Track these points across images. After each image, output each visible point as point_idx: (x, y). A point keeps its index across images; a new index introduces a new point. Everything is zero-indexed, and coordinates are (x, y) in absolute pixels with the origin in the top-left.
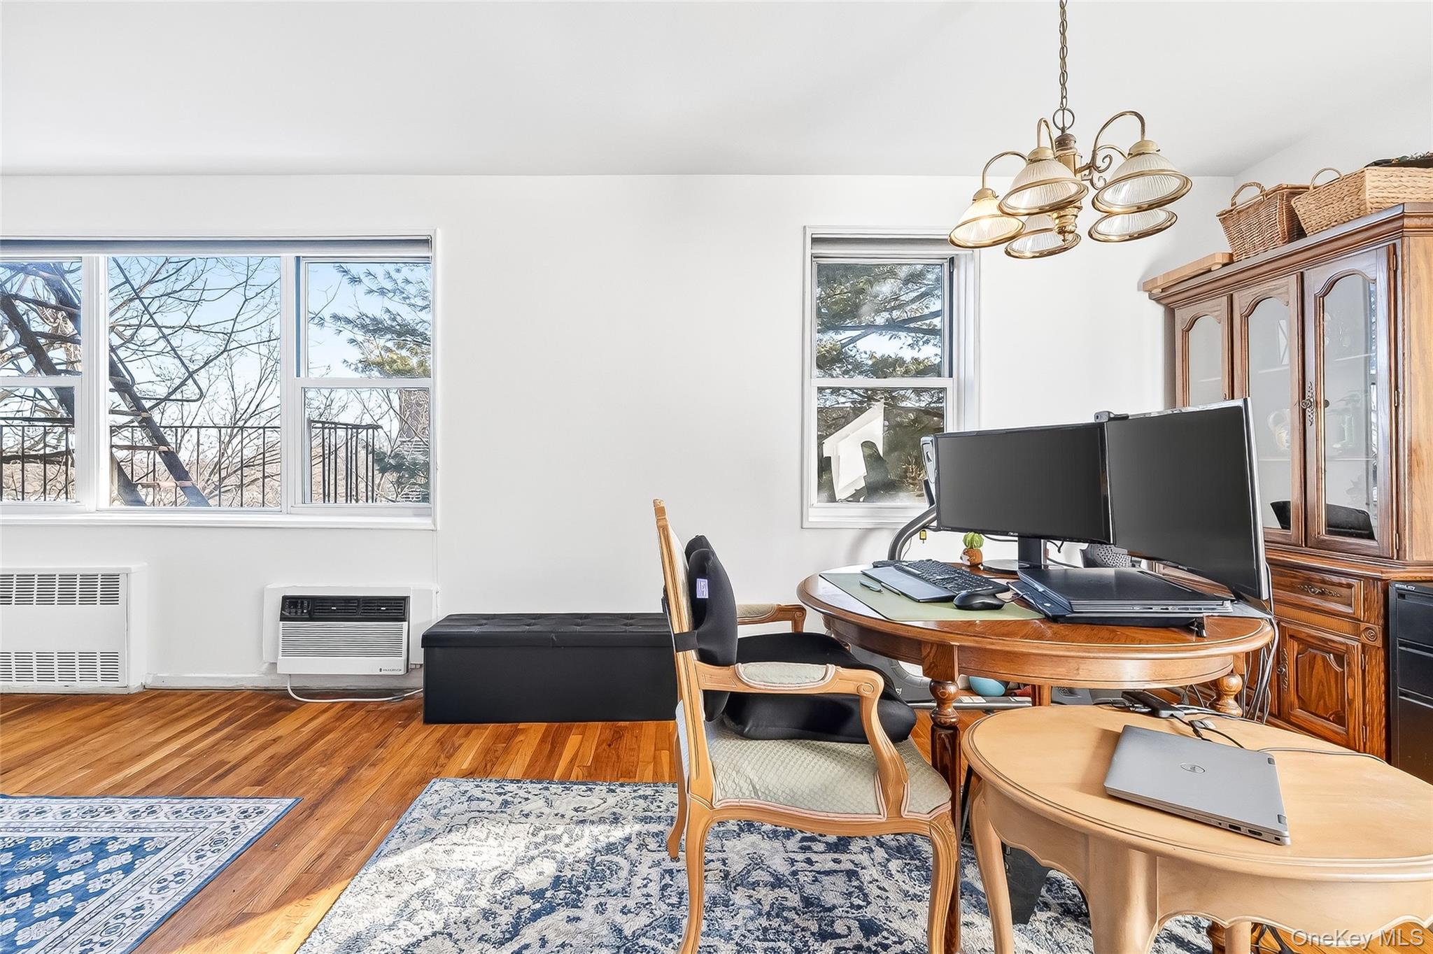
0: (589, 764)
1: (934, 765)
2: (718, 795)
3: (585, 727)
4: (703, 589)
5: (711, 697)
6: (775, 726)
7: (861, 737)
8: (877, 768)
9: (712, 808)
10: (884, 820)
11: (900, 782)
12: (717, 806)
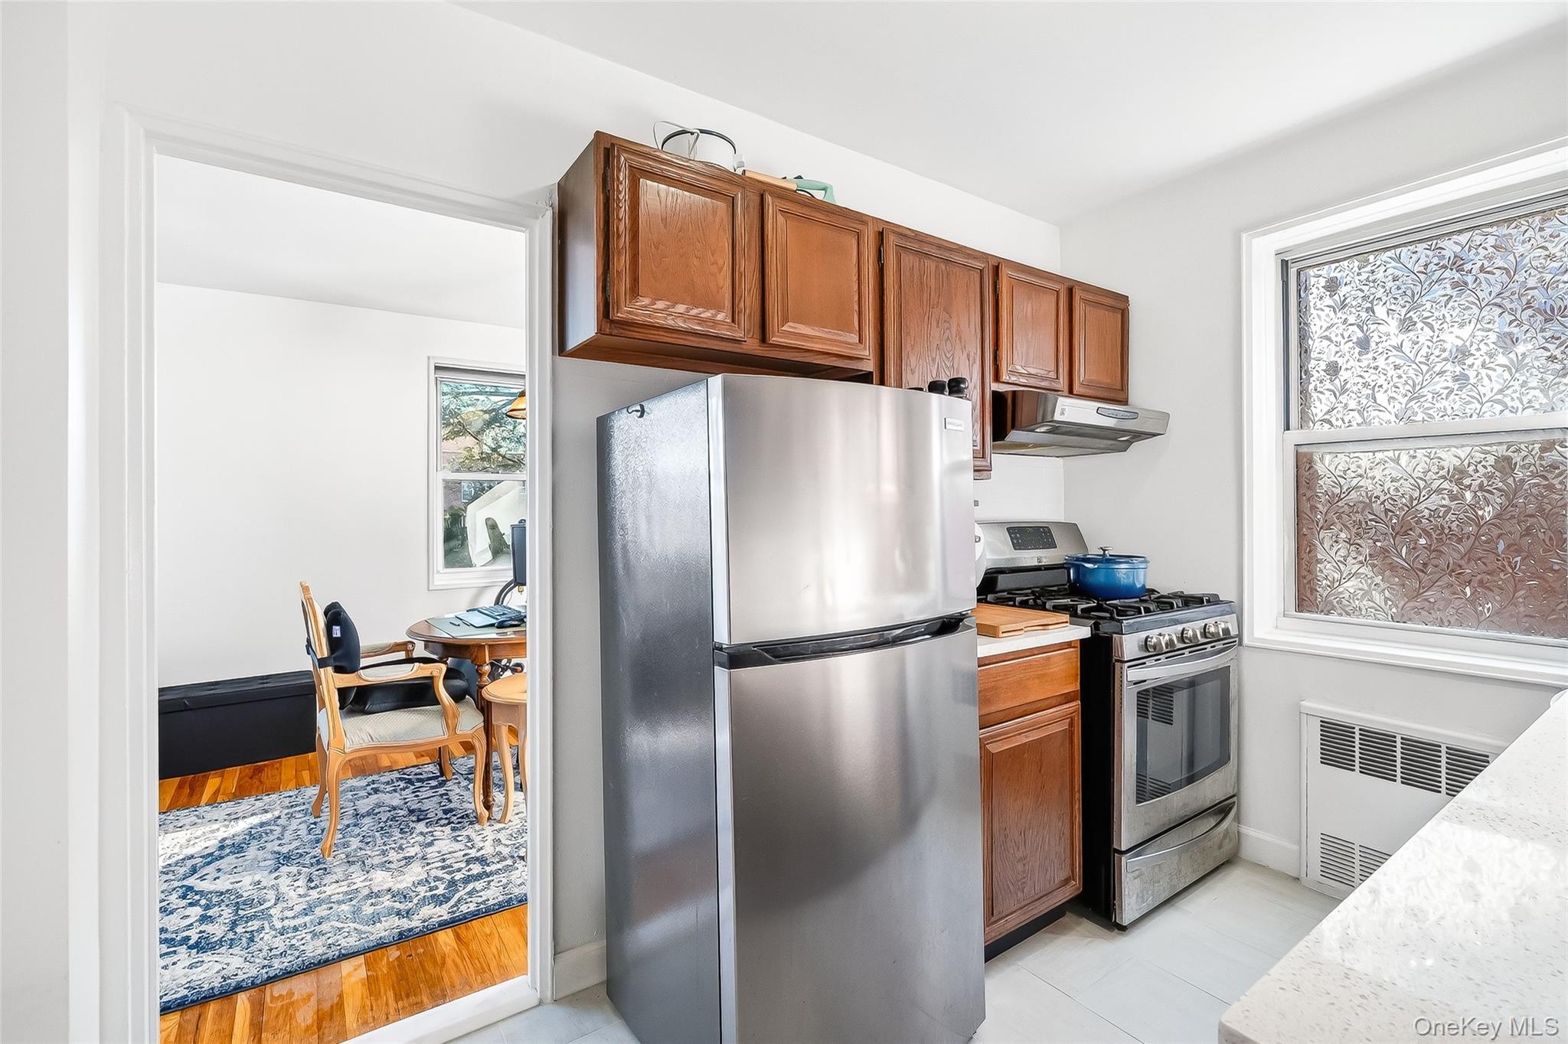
0: (234, 791)
1: (477, 708)
2: (348, 744)
3: (223, 773)
4: (337, 632)
5: (343, 693)
6: (385, 703)
7: (435, 701)
8: (444, 714)
9: (344, 753)
10: (446, 737)
11: (455, 716)
12: (347, 751)
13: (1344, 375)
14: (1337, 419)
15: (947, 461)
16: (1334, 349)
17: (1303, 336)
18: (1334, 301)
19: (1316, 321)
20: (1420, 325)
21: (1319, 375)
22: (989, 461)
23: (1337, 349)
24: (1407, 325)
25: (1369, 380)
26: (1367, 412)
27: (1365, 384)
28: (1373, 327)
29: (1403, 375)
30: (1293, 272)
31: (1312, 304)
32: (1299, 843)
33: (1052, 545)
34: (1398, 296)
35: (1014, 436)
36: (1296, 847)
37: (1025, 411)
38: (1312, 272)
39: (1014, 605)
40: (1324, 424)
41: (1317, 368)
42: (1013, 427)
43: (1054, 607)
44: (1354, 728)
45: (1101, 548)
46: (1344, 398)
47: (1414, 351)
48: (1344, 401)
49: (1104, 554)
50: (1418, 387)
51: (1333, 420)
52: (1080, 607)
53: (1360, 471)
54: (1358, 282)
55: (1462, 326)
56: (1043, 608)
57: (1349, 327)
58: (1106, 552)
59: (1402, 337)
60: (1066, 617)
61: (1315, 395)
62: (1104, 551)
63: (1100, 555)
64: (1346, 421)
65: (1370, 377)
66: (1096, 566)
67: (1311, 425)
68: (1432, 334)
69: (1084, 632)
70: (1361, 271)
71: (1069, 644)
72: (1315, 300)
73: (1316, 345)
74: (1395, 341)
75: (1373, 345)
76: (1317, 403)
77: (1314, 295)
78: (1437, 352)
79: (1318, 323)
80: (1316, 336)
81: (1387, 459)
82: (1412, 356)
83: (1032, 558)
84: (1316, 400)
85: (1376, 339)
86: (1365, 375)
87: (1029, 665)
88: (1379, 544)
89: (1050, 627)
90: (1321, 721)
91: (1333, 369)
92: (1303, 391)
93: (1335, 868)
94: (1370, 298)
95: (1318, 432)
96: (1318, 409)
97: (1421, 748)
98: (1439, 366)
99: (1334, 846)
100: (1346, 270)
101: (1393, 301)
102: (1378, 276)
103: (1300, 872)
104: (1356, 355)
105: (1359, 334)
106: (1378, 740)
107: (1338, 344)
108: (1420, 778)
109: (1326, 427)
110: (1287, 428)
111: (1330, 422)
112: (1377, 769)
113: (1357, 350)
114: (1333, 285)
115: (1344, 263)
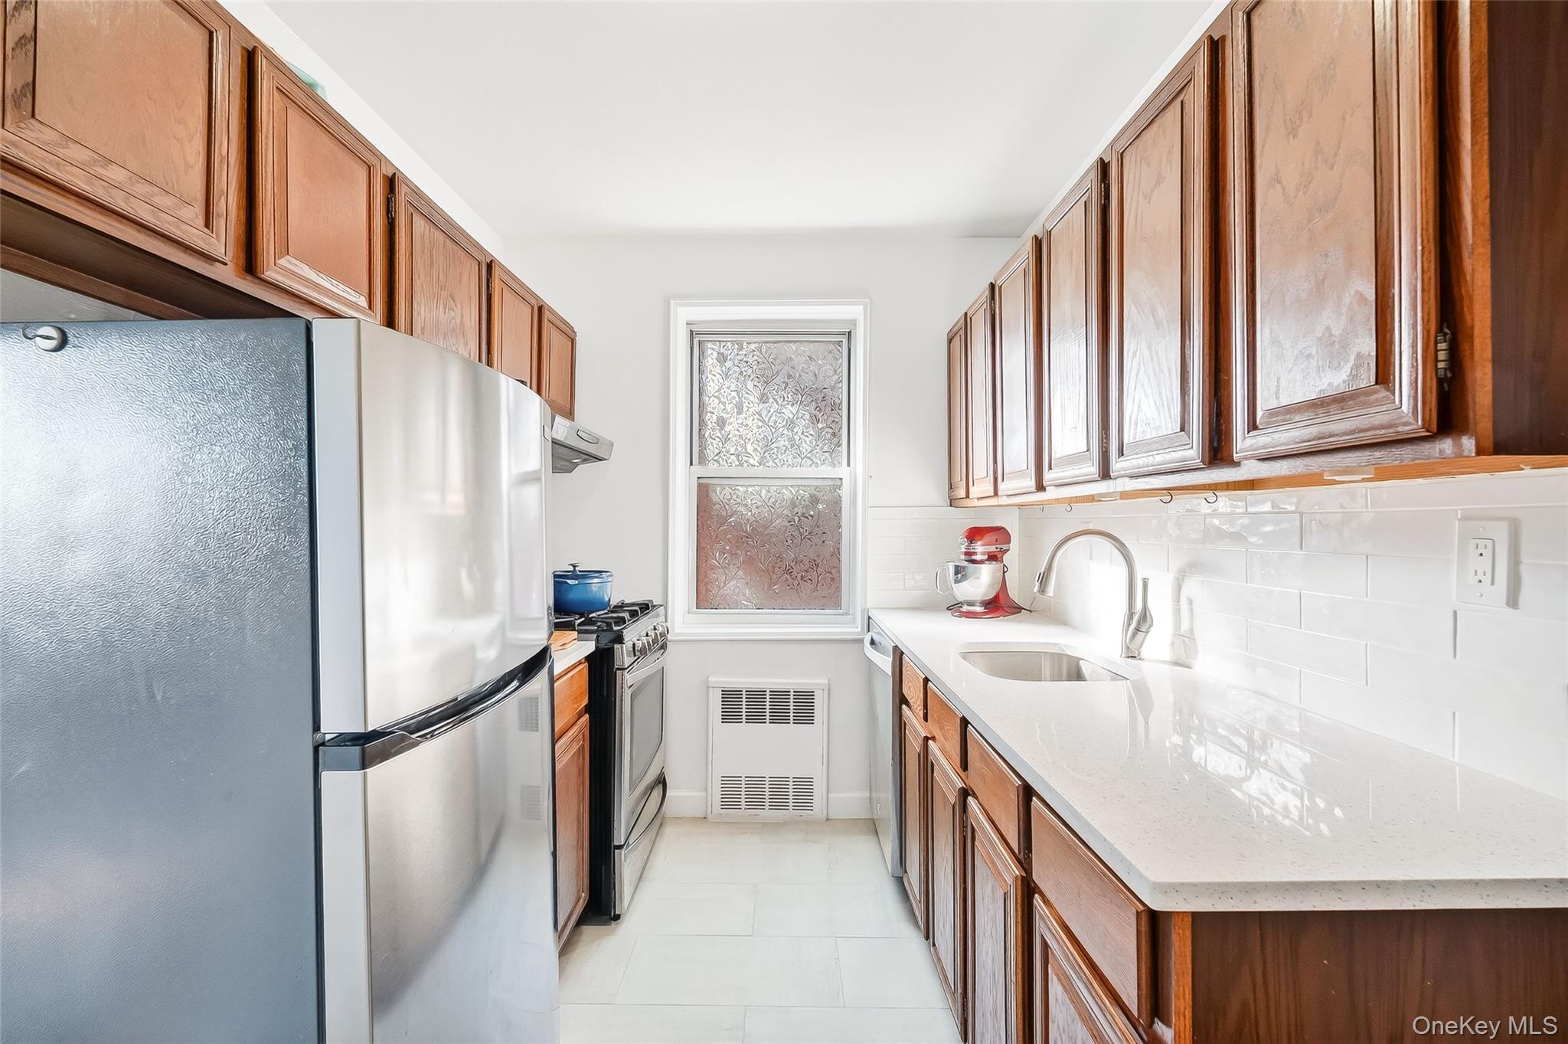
13: (728, 428)
14: (723, 461)
15: (514, 472)
16: (722, 407)
17: (702, 394)
18: (722, 371)
19: (711, 383)
20: (771, 400)
21: (712, 426)
23: (724, 408)
24: (763, 399)
25: (743, 434)
26: (741, 457)
27: (740, 437)
28: (745, 396)
29: (762, 434)
30: (696, 340)
31: (708, 370)
32: (706, 790)
34: (759, 377)
36: (705, 794)
38: (709, 345)
40: (715, 464)
41: (711, 420)
44: (742, 691)
45: (572, 564)
46: (727, 446)
47: (768, 417)
48: (728, 448)
49: (575, 569)
50: (770, 444)
51: (721, 461)
53: (739, 500)
54: (737, 361)
55: (793, 405)
57: (731, 392)
58: (577, 568)
59: (761, 406)
60: (575, 634)
61: (709, 440)
62: (574, 567)
63: (570, 571)
64: (729, 462)
65: (743, 432)
66: (577, 582)
67: (707, 463)
68: (777, 407)
69: (589, 647)
70: (740, 353)
71: (580, 663)
72: (710, 367)
74: (757, 409)
75: (745, 409)
76: (710, 446)
77: (710, 364)
78: (780, 421)
79: (711, 387)
80: (710, 395)
81: (754, 492)
82: (766, 421)
84: (710, 444)
85: (746, 404)
86: (741, 430)
88: (748, 554)
90: (722, 691)
91: (722, 423)
92: (701, 436)
93: (729, 800)
94: (744, 373)
95: (711, 469)
96: (711, 451)
97: (780, 696)
98: (781, 430)
99: (730, 783)
100: (730, 350)
101: (757, 380)
102: (749, 360)
103: (706, 812)
104: (735, 414)
105: (737, 399)
106: (756, 696)
107: (724, 404)
108: (779, 717)
109: (717, 465)
110: (691, 464)
111: (718, 462)
112: (755, 717)
113: (736, 410)
114: (722, 359)
115: (729, 344)
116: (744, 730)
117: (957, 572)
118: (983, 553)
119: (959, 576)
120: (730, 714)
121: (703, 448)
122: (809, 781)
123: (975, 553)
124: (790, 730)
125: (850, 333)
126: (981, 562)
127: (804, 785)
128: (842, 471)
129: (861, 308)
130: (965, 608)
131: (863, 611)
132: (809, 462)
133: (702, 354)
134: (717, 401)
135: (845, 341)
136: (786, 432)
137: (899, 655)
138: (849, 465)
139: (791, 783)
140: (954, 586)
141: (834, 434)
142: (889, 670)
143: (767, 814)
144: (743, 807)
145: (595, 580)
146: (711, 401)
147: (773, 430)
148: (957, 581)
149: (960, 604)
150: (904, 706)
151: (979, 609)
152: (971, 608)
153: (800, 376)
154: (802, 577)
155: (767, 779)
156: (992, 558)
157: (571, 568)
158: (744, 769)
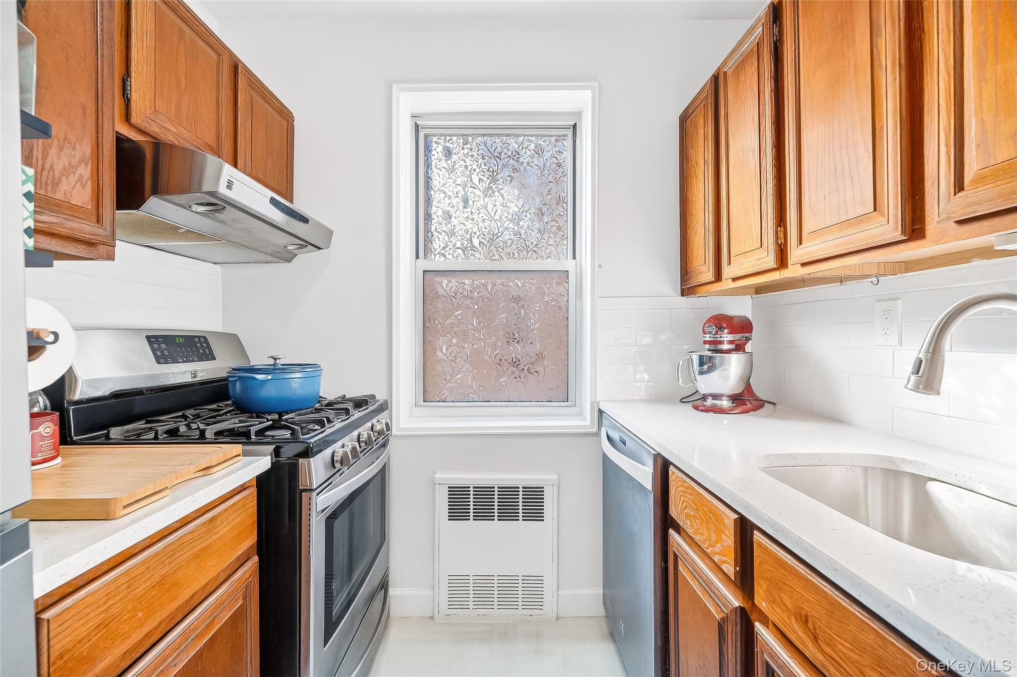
13: (454, 221)
14: (449, 254)
16: (448, 201)
17: (428, 187)
18: (448, 164)
19: (437, 177)
20: (496, 193)
21: (438, 219)
22: (109, 229)
23: (450, 201)
24: (489, 193)
25: (469, 227)
26: (467, 250)
27: (467, 231)
28: (471, 189)
29: (487, 227)
30: (421, 134)
31: (433, 164)
32: (433, 588)
33: (211, 357)
34: (485, 170)
35: (154, 206)
36: (431, 592)
37: (172, 171)
38: (435, 139)
39: (156, 441)
40: (441, 257)
41: (437, 212)
42: (155, 192)
43: (219, 433)
44: (469, 487)
45: (272, 357)
46: (453, 239)
47: (493, 210)
48: (454, 241)
49: (275, 362)
50: (496, 237)
51: (447, 254)
52: (253, 430)
53: (464, 294)
54: (462, 154)
55: (518, 198)
56: (202, 438)
57: (457, 186)
58: (278, 361)
59: (487, 199)
60: (238, 449)
61: (435, 234)
62: (275, 359)
63: (271, 365)
64: (455, 256)
65: (469, 225)
66: (270, 377)
67: (433, 256)
68: (503, 201)
69: (263, 463)
70: (465, 147)
71: (243, 488)
72: (436, 161)
73: (436, 196)
74: (483, 203)
75: (471, 203)
76: (437, 241)
77: (436, 157)
78: (505, 214)
79: (437, 181)
80: (436, 189)
81: (479, 285)
82: (492, 214)
83: (186, 372)
84: (436, 238)
85: (472, 198)
86: (466, 224)
87: (181, 544)
88: (475, 347)
89: (214, 470)
90: (449, 487)
91: (448, 216)
92: (427, 230)
93: (456, 600)
94: (470, 168)
95: (437, 263)
96: (437, 245)
97: (509, 492)
98: (507, 223)
99: (457, 583)
100: (455, 144)
101: (482, 173)
102: (474, 153)
103: (433, 613)
104: (461, 207)
105: (463, 193)
106: (484, 492)
107: (450, 198)
108: (508, 514)
109: (443, 259)
110: (417, 257)
111: (444, 256)
112: (484, 514)
113: (462, 204)
114: (448, 153)
115: (454, 138)
116: (471, 526)
117: (701, 364)
118: (731, 342)
119: (706, 367)
120: (457, 512)
121: (428, 241)
122: (539, 579)
123: (721, 342)
124: (520, 527)
125: (575, 126)
126: (729, 351)
127: (535, 582)
128: (568, 264)
129: (588, 94)
130: (709, 402)
131: (592, 404)
132: (535, 255)
133: (428, 149)
134: (442, 195)
135: (570, 133)
136: (511, 225)
137: (663, 467)
138: (574, 258)
139: (520, 582)
140: (698, 377)
141: (559, 228)
142: (648, 484)
143: (498, 614)
144: (471, 607)
145: (297, 375)
146: (436, 195)
147: (499, 224)
148: (701, 373)
149: (704, 397)
150: (671, 532)
151: (725, 403)
152: (718, 402)
153: (525, 169)
154: (528, 370)
155: (496, 578)
156: (739, 348)
157: (272, 362)
158: (472, 568)
